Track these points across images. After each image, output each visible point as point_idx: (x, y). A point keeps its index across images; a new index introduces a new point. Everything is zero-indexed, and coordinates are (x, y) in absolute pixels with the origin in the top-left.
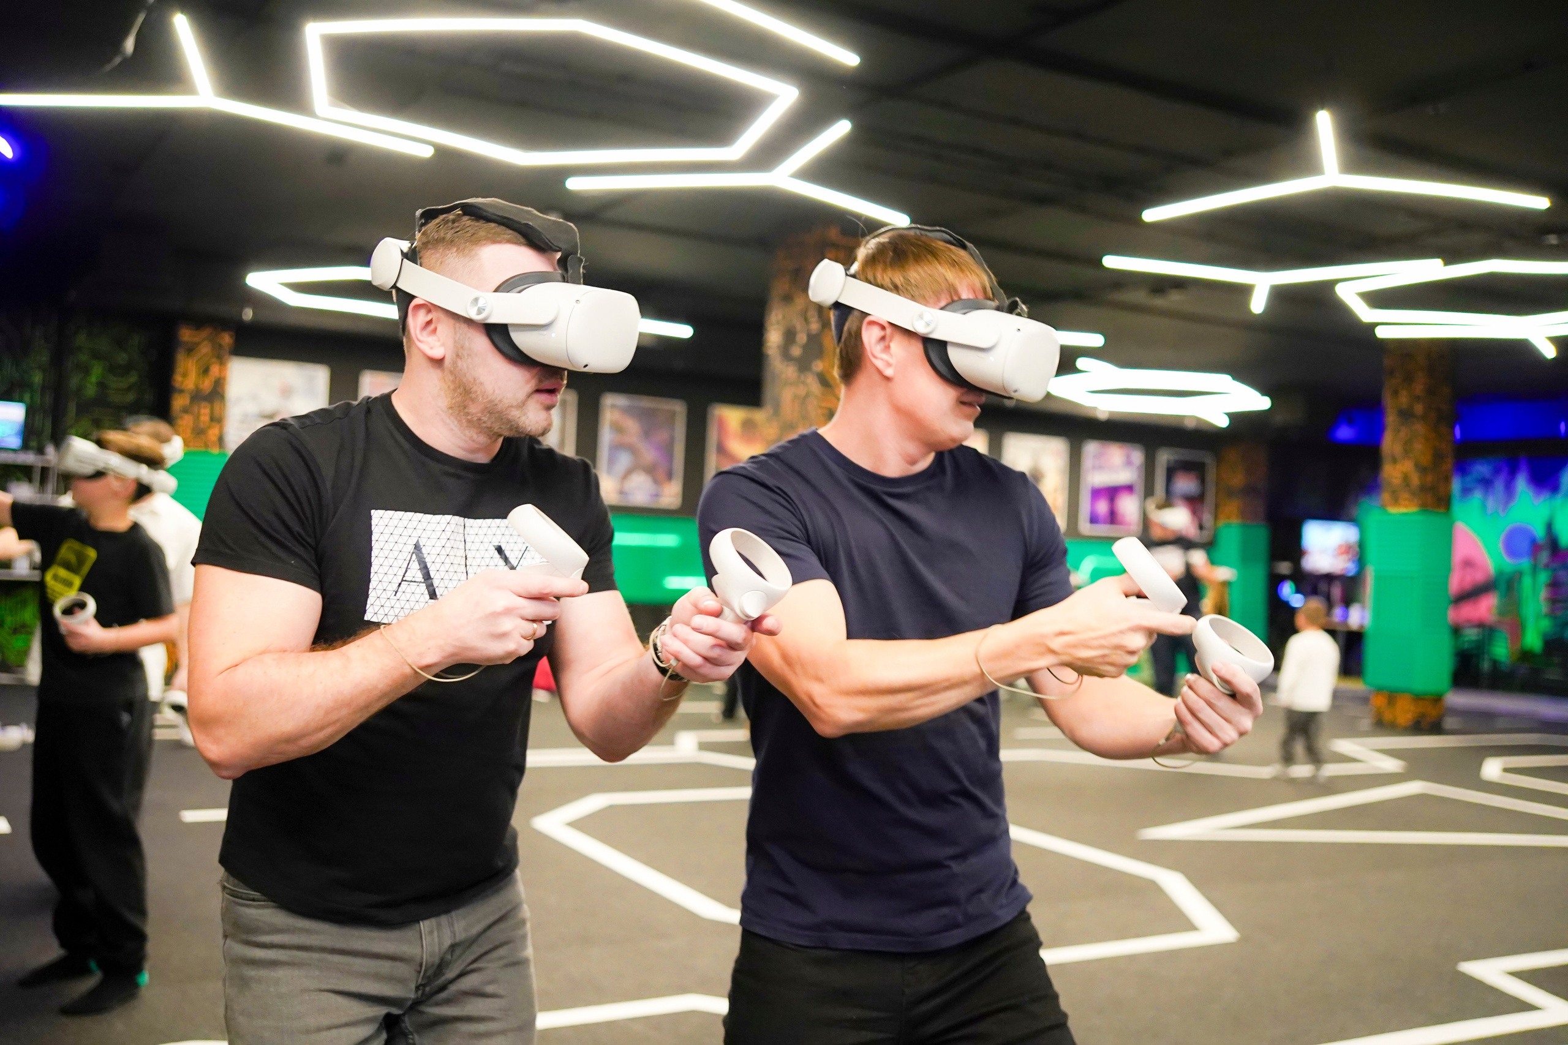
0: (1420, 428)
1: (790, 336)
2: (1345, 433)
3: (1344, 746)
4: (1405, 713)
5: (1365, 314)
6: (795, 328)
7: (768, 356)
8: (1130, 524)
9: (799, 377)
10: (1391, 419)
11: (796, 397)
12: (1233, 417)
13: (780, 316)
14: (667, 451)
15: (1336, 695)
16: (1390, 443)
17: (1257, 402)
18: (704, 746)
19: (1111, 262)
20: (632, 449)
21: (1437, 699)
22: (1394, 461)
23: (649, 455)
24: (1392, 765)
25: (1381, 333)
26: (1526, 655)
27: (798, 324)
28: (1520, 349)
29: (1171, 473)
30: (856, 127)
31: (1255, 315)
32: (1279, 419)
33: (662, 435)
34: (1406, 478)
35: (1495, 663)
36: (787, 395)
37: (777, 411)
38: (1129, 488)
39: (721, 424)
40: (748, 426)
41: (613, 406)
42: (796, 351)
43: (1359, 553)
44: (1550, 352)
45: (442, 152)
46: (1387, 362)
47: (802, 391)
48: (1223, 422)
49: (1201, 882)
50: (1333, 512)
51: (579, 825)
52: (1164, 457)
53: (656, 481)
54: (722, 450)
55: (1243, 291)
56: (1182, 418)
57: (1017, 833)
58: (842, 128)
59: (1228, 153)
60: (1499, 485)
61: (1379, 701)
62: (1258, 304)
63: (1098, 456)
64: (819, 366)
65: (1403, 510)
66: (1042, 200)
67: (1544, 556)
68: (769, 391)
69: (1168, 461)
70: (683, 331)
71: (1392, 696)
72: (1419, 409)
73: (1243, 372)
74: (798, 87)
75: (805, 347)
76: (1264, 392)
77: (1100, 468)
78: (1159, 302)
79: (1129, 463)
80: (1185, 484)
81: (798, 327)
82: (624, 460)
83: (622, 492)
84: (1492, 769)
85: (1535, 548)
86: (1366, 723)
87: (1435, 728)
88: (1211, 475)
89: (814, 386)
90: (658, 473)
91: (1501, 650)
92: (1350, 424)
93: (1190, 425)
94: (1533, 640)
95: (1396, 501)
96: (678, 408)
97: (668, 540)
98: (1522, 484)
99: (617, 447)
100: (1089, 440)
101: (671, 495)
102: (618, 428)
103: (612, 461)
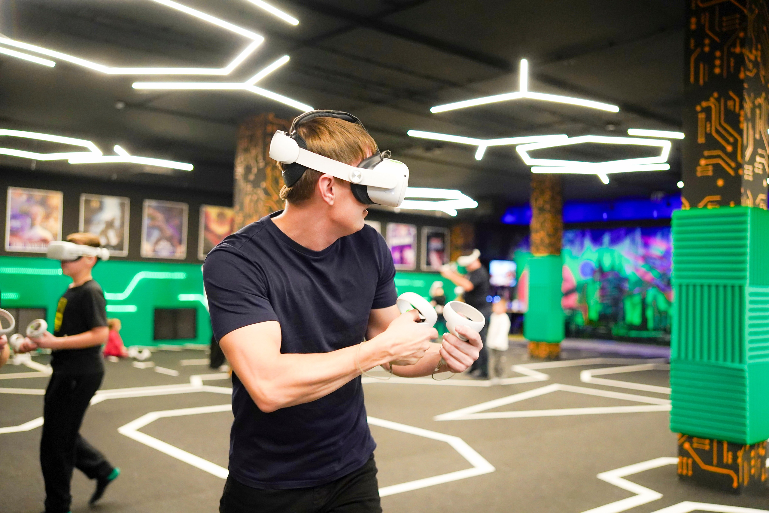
0: (548, 216)
1: (248, 169)
2: (509, 219)
3: (519, 368)
4: (543, 351)
5: (528, 160)
6: (251, 165)
7: (236, 179)
8: (409, 264)
9: (253, 190)
10: (535, 212)
11: (251, 201)
12: (459, 211)
13: (243, 159)
14: (179, 229)
15: (510, 344)
16: (535, 223)
17: (470, 203)
18: (206, 383)
19: (412, 133)
20: (160, 229)
21: (557, 344)
22: (537, 231)
23: (169, 232)
24: (542, 377)
25: (534, 170)
26: (591, 322)
27: (253, 163)
28: (593, 179)
29: (429, 238)
30: (292, 60)
31: (478, 161)
32: (480, 212)
33: (176, 221)
34: (542, 240)
35: (578, 326)
36: (247, 200)
37: (242, 208)
38: (409, 246)
39: (207, 216)
40: (221, 216)
41: (149, 206)
42: (252, 177)
43: (516, 275)
44: (606, 181)
45: (61, 65)
46: (534, 185)
47: (255, 198)
48: (454, 214)
49: (470, 442)
50: (504, 256)
51: (143, 430)
52: (426, 231)
53: (173, 245)
54: (207, 228)
55: (472, 149)
56: (434, 212)
57: (371, 420)
58: (285, 60)
59: (470, 81)
60: (577, 243)
61: (532, 346)
62: (479, 156)
63: (395, 230)
64: (264, 185)
65: (542, 255)
66: (378, 102)
67: (598, 275)
68: (237, 198)
69: (428, 233)
70: (188, 167)
71: (537, 343)
72: (547, 207)
73: (466, 189)
74: (264, 36)
75: (256, 175)
76: (475, 199)
77: (395, 236)
78: (429, 155)
79: (409, 234)
80: (436, 244)
81: (252, 165)
82: (156, 234)
83: (154, 251)
84: (586, 376)
85: (593, 272)
86: (525, 357)
87: (557, 358)
88: (448, 238)
89: (262, 195)
90: (174, 241)
91: (580, 320)
92: (512, 214)
93: (438, 215)
94: (593, 314)
95: (538, 250)
96: (184, 207)
97: (180, 275)
98: (588, 243)
99: (151, 228)
100: (390, 223)
101: (181, 252)
102: (152, 218)
103: (149, 235)
